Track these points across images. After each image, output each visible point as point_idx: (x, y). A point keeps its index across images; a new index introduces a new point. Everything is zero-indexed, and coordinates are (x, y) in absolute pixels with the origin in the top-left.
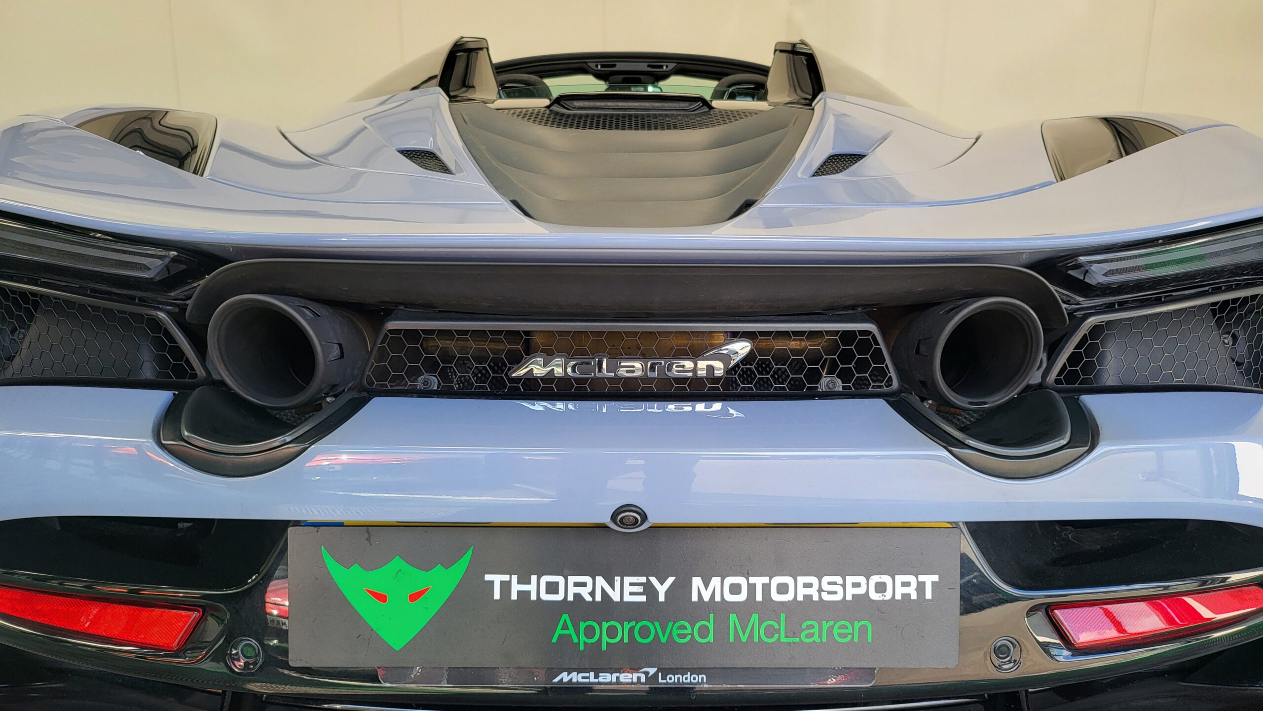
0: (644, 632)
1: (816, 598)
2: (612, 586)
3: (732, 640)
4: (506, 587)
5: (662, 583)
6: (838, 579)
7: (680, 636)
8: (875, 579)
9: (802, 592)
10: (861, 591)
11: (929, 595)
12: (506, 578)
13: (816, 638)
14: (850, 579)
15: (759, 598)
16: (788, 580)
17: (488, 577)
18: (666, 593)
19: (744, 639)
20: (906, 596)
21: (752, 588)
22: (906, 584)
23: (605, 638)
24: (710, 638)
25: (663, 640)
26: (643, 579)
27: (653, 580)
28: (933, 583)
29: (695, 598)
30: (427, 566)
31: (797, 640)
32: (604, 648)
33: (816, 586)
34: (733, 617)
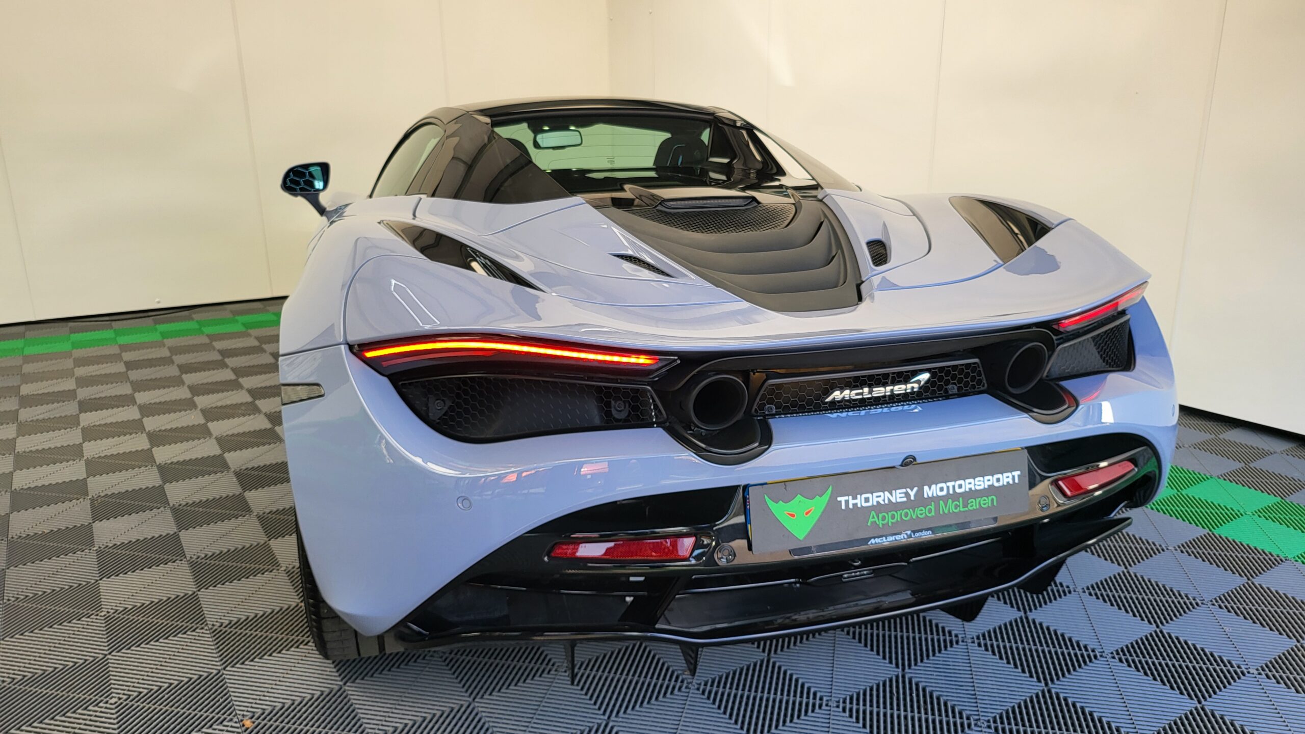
0: (906, 515)
1: (973, 489)
2: (892, 495)
3: (941, 512)
4: (847, 502)
5: (912, 490)
6: (981, 479)
7: (921, 514)
8: (996, 476)
9: (968, 486)
10: (990, 483)
11: (1017, 481)
12: (846, 498)
13: (975, 507)
14: (987, 478)
15: (951, 492)
16: (962, 482)
17: (839, 499)
18: (915, 496)
19: (946, 512)
20: (1008, 483)
21: (948, 487)
22: (1008, 477)
23: (890, 520)
24: (933, 513)
25: (914, 517)
26: (904, 490)
27: (909, 490)
28: (1019, 476)
29: (926, 496)
30: (812, 498)
31: (966, 509)
32: (890, 524)
33: (973, 483)
34: (941, 502)
